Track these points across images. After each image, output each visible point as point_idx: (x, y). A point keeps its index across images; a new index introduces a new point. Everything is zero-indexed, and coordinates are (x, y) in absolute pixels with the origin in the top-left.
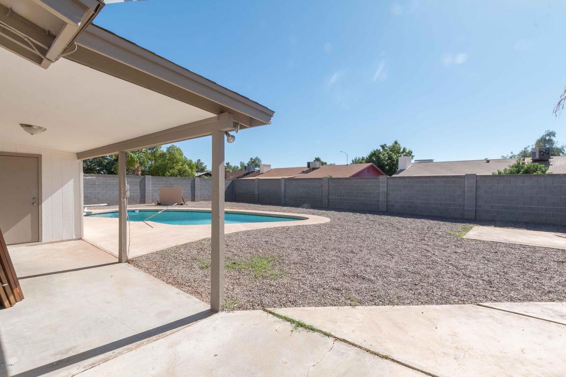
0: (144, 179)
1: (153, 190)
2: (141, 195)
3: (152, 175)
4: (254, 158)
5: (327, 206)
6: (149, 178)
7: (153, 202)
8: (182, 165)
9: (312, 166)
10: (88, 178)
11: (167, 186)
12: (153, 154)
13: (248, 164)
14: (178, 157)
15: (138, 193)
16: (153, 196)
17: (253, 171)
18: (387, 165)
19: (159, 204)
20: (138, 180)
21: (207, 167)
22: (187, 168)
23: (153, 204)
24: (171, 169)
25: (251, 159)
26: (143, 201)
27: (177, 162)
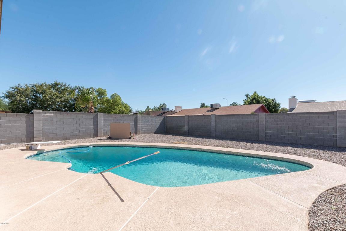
0: (97, 116)
1: (104, 125)
2: (94, 130)
3: (104, 112)
4: (162, 104)
5: (264, 140)
6: (100, 115)
7: (104, 135)
8: (121, 107)
9: (214, 107)
10: (46, 115)
11: (115, 122)
12: (101, 99)
13: (159, 108)
14: (119, 101)
15: (91, 128)
16: (104, 130)
17: (167, 112)
18: (265, 106)
19: (110, 138)
20: (92, 117)
21: (133, 110)
22: (124, 109)
23: (105, 138)
24: (114, 110)
25: (161, 104)
26: (96, 135)
27: (118, 105)
